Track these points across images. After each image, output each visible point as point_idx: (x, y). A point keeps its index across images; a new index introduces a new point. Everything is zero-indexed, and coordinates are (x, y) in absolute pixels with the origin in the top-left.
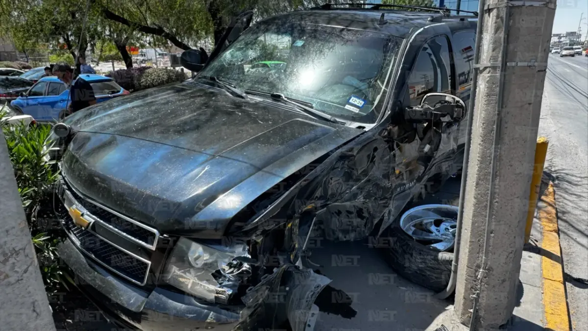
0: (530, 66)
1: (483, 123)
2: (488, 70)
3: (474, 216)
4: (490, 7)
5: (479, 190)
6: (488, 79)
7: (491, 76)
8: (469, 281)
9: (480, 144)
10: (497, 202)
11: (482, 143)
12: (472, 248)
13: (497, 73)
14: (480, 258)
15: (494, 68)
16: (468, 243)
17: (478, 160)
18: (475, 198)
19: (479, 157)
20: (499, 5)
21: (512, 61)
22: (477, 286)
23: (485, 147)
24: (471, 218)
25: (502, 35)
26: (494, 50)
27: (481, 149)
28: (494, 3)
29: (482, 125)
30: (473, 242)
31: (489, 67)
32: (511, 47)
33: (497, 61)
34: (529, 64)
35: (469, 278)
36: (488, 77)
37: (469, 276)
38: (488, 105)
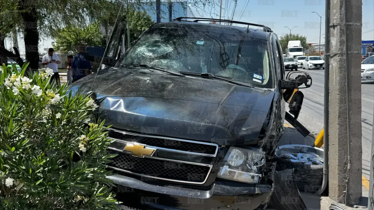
0: (359, 53)
1: (339, 83)
2: (338, 55)
3: (339, 135)
4: (335, 25)
5: (341, 120)
6: (339, 60)
7: (340, 58)
8: (340, 174)
9: (338, 94)
10: (351, 124)
11: (339, 93)
12: (340, 154)
13: (343, 57)
14: (346, 159)
15: (342, 55)
16: (338, 152)
17: (338, 103)
18: (338, 124)
19: (338, 101)
20: (341, 24)
21: (350, 50)
22: (346, 176)
23: (341, 96)
24: (337, 136)
25: (344, 38)
26: (340, 45)
27: (339, 97)
28: (337, 23)
29: (338, 84)
30: (340, 150)
31: (339, 54)
32: (349, 44)
33: (343, 51)
34: (358, 52)
35: (340, 172)
36: (339, 59)
37: (339, 171)
38: (340, 73)
